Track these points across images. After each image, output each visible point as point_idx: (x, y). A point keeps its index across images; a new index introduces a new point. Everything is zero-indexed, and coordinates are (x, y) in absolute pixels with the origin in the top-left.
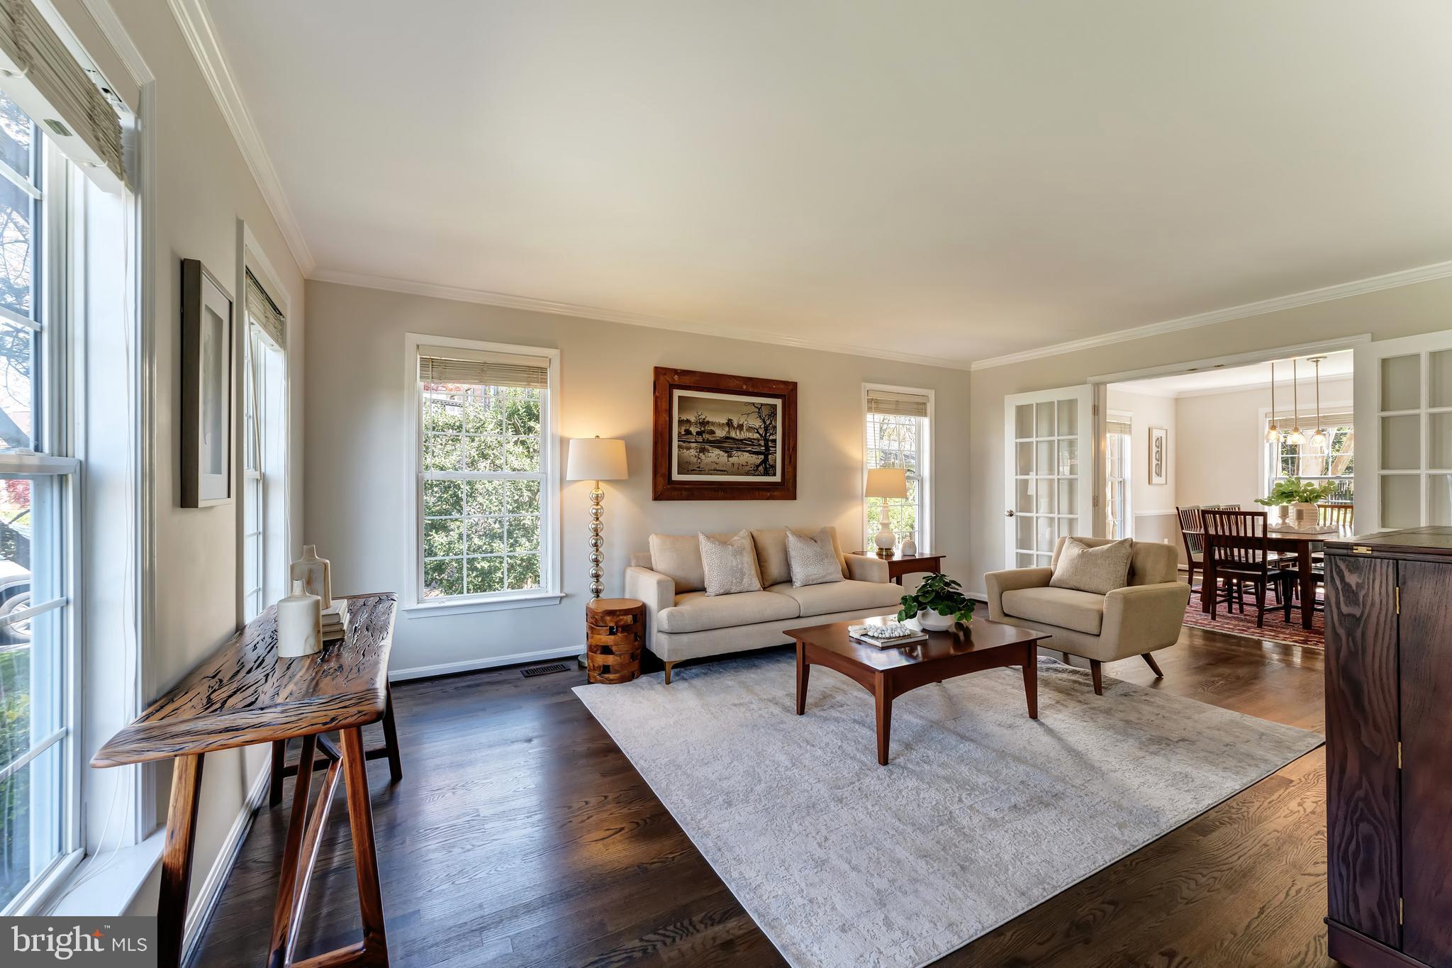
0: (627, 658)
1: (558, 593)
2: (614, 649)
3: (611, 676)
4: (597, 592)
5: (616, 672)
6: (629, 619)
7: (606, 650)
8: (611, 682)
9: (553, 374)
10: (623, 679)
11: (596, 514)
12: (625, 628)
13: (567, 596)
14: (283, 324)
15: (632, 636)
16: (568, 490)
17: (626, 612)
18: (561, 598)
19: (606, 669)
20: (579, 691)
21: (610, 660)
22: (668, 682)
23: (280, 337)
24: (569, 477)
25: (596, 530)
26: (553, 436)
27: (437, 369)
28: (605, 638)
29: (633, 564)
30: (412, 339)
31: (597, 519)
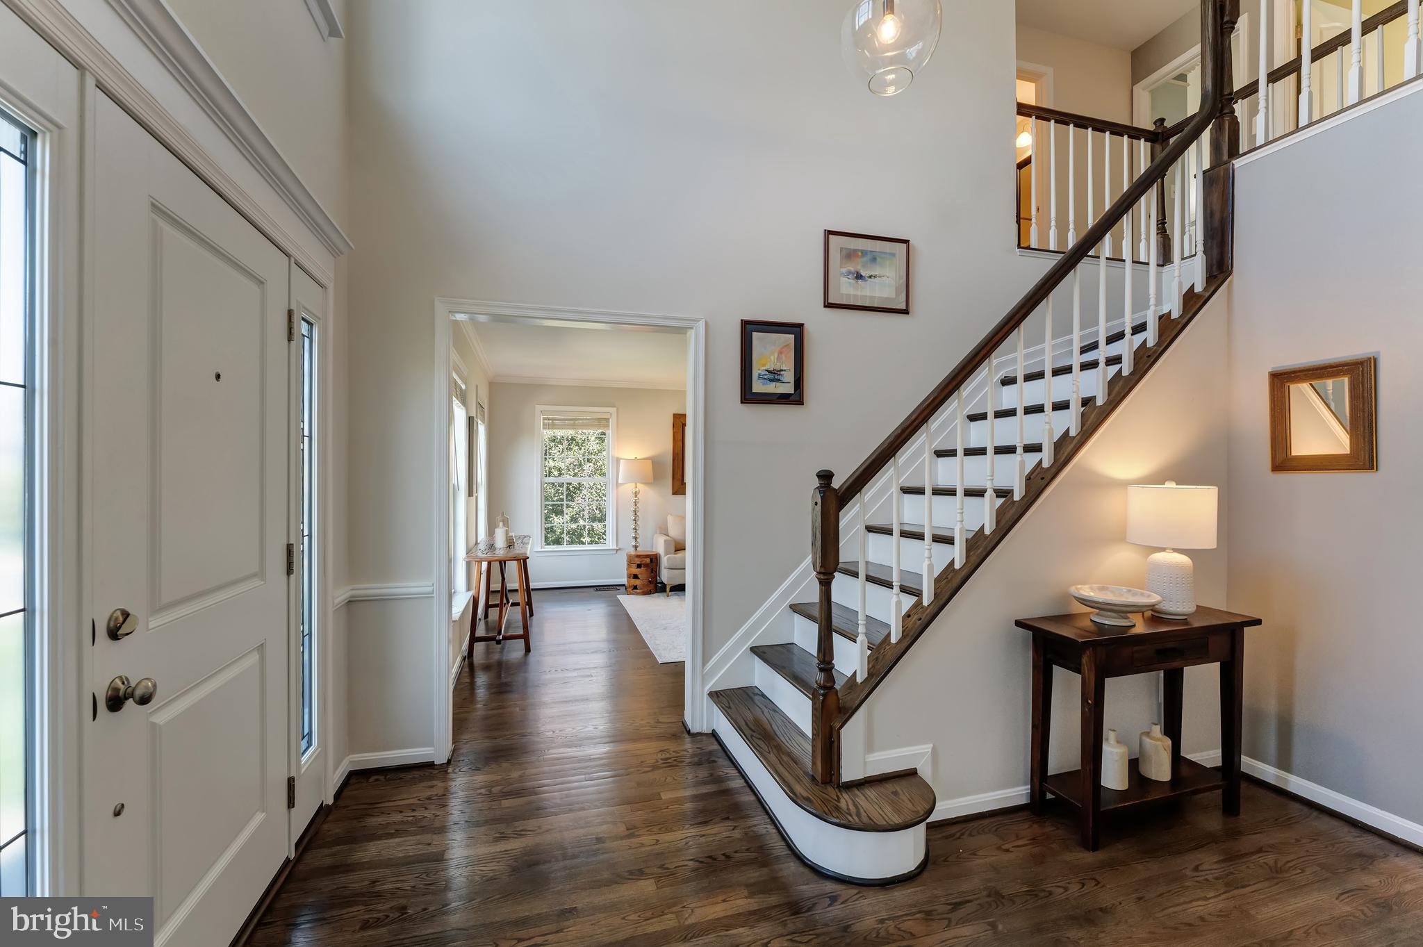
0: (646, 582)
1: (615, 547)
2: (639, 576)
3: (638, 591)
4: (636, 547)
5: (641, 589)
6: (648, 560)
7: (636, 577)
8: (638, 594)
9: (612, 422)
10: (645, 593)
11: (635, 502)
12: (646, 565)
13: (620, 549)
14: (483, 412)
15: (650, 570)
16: (622, 489)
17: (647, 556)
18: (617, 550)
19: (635, 587)
20: (620, 597)
21: (637, 582)
22: (668, 596)
23: (483, 421)
24: (620, 481)
25: (635, 511)
26: (612, 457)
27: (551, 424)
28: (635, 570)
29: (658, 532)
30: (539, 408)
31: (636, 505)
